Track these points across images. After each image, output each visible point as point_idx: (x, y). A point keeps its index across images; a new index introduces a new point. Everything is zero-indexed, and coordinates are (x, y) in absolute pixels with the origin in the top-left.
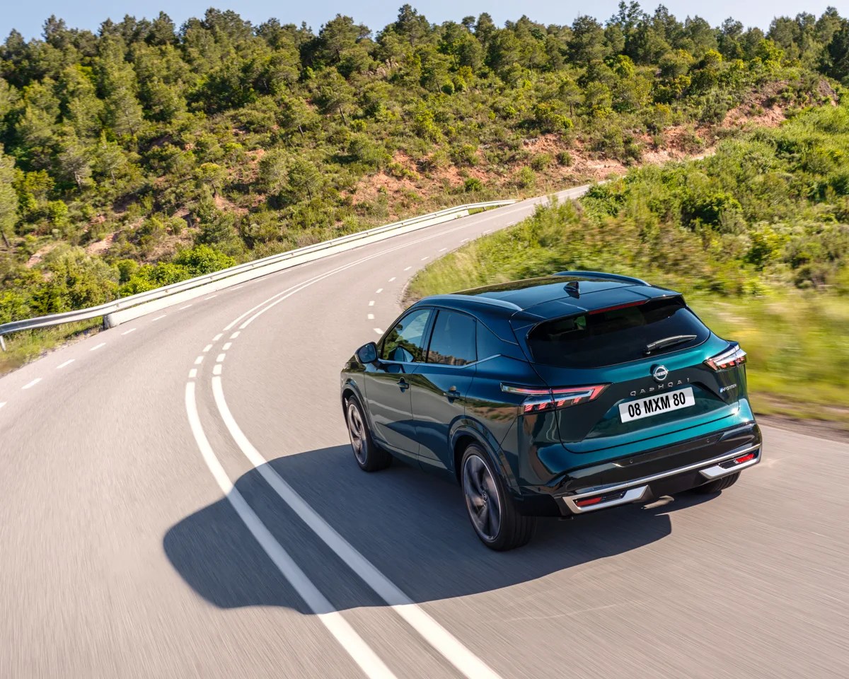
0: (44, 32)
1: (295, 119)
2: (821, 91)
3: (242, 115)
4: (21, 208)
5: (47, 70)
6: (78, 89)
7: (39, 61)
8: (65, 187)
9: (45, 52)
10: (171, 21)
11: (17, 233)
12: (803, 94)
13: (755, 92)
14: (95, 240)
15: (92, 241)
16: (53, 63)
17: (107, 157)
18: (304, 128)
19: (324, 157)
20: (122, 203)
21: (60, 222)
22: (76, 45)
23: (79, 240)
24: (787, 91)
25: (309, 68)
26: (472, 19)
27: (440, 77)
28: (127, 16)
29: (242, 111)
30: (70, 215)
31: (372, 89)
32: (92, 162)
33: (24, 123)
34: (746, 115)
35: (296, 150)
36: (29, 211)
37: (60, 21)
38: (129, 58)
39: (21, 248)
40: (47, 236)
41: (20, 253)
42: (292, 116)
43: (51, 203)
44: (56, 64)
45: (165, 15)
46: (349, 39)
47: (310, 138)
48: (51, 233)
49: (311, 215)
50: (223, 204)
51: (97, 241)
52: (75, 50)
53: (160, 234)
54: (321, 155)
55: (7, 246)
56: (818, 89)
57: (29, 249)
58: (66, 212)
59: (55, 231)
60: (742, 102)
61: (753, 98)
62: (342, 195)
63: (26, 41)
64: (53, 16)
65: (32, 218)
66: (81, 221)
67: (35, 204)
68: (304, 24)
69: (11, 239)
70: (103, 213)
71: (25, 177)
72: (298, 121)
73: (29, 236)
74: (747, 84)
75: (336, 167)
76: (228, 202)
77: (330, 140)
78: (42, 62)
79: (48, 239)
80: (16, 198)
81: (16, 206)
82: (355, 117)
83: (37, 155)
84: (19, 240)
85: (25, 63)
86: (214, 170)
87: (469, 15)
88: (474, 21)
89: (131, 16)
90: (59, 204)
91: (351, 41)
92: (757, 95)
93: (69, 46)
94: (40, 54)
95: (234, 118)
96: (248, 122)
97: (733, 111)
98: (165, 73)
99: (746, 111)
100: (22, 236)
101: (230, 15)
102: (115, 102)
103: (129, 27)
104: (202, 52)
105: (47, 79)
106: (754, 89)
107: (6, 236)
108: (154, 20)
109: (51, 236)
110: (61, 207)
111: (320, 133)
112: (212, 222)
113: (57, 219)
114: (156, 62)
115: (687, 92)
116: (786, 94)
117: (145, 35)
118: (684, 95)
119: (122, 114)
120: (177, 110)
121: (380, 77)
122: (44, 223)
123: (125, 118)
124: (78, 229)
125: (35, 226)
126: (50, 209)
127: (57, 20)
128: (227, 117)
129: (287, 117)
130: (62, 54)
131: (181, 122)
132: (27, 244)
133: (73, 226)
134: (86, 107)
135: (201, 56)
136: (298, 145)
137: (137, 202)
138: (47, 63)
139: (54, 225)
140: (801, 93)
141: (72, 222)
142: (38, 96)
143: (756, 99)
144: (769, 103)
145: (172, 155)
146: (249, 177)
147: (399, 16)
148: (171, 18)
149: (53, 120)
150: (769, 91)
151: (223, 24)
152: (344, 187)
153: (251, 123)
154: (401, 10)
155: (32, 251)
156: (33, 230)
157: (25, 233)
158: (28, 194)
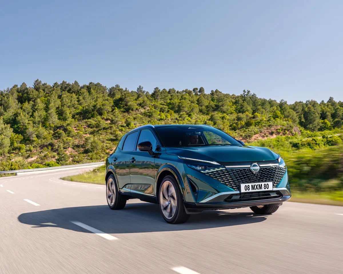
0: (34, 85)
1: (101, 126)
2: (294, 130)
3: (89, 122)
4: (11, 145)
5: (32, 98)
6: (38, 108)
7: (30, 95)
8: (27, 140)
9: (33, 92)
10: (79, 84)
11: (8, 153)
12: (286, 131)
13: (267, 129)
14: (31, 157)
15: (29, 158)
16: (34, 96)
17: (41, 132)
18: (104, 128)
19: (107, 138)
20: (42, 147)
21: (22, 151)
22: (44, 90)
23: (26, 157)
24: (279, 130)
25: (116, 107)
26: (197, 89)
27: (155, 115)
28: (64, 81)
29: (89, 120)
30: (26, 149)
31: (129, 118)
32: (36, 133)
33: (19, 117)
34: (262, 137)
35: (99, 136)
36: (14, 146)
37: (40, 81)
38: (60, 97)
39: (8, 158)
40: (17, 155)
41: (8, 159)
42: (100, 125)
43: (20, 145)
44: (36, 97)
45: (77, 82)
46: (131, 99)
47: (105, 132)
48: (18, 154)
49: (95, 156)
50: (71, 150)
51: (31, 158)
52: (43, 92)
53: (49, 157)
54: (106, 138)
55: (5, 157)
56: (293, 130)
57: (11, 158)
58: (25, 148)
59: (20, 153)
60: (261, 132)
61: (265, 131)
62: (107, 151)
63: (28, 87)
64: (38, 79)
65: (15, 149)
66: (28, 151)
67: (16, 145)
68: (126, 89)
69: (6, 155)
70: (36, 149)
71: (15, 136)
72: (102, 126)
73: (12, 154)
74: (265, 126)
75: (110, 142)
76: (73, 150)
77: (111, 133)
78: (31, 95)
79: (17, 156)
80: (10, 142)
81: (9, 145)
82: (122, 126)
83: (21, 129)
84: (8, 155)
85: (26, 95)
86: (70, 140)
87: (196, 87)
88: (198, 90)
89: (65, 81)
90: (23, 145)
91: (131, 100)
92: (268, 130)
93: (41, 90)
94: (31, 92)
95: (86, 122)
96: (90, 124)
97: (257, 135)
98: (69, 104)
99: (262, 135)
100: (10, 154)
101: (98, 85)
102: (49, 114)
103: (64, 85)
104: (84, 98)
105: (31, 102)
106: (267, 128)
107: (5, 154)
108: (73, 83)
109: (18, 155)
110: (23, 146)
111: (109, 131)
112: (61, 155)
113: (21, 150)
114: (67, 100)
115: (242, 127)
116: (278, 131)
117: (68, 89)
118: (241, 128)
119: (50, 118)
120: (68, 118)
121: (140, 112)
122: (17, 151)
123: (51, 119)
124: (27, 154)
125: (14, 151)
126: (20, 146)
127: (39, 81)
128: (84, 122)
129: (99, 125)
130: (38, 93)
131: (68, 122)
132: (11, 157)
133: (26, 153)
134: (40, 114)
135: (83, 99)
136: (100, 134)
137: (46, 147)
138: (33, 96)
139: (20, 151)
140: (285, 131)
141: (26, 151)
142: (26, 108)
143: (267, 131)
144: (272, 133)
145: (61, 133)
146: (82, 143)
147: (154, 91)
148: (78, 83)
149: (29, 117)
150: (273, 129)
151: (94, 88)
152: (109, 149)
153: (90, 125)
154: (155, 89)
155: (11, 159)
156: (14, 153)
157: (11, 153)
158: (14, 141)
